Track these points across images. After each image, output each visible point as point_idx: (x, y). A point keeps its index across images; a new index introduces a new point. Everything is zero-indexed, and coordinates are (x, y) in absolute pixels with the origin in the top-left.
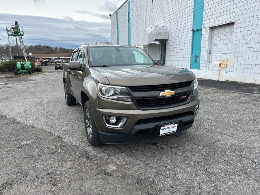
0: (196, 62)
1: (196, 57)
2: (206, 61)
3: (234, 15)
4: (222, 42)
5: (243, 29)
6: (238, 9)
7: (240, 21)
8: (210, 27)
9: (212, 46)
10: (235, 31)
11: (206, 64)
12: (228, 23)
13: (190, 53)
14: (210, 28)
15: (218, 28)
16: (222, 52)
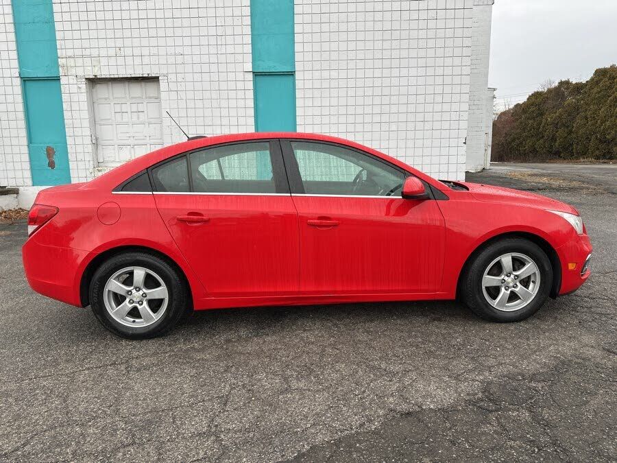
0: (52, 165)
1: (50, 152)
2: (92, 162)
3: (154, 60)
4: (126, 118)
5: (182, 95)
6: (162, 51)
7: (172, 77)
8: (87, 77)
9: (98, 126)
10: (163, 95)
11: (91, 170)
12: (141, 76)
13: (24, 141)
14: (86, 79)
15: (110, 83)
16: (131, 141)
